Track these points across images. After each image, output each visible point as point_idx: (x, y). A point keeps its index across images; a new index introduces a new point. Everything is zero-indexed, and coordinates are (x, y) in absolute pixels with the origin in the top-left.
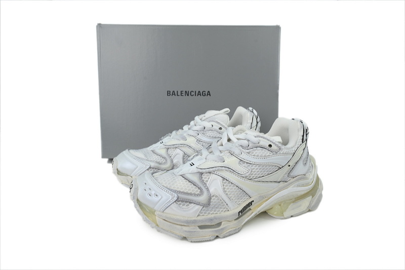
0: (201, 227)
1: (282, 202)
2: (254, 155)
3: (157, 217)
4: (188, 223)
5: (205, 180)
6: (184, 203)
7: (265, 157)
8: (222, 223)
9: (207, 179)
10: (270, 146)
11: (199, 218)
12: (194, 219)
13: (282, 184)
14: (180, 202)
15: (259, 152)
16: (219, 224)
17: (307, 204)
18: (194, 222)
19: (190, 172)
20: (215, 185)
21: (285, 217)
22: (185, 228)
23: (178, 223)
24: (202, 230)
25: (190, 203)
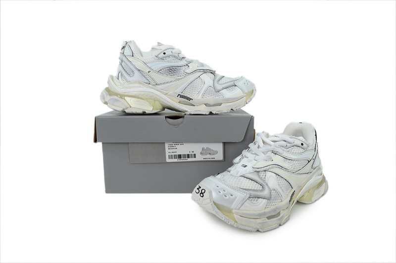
0: (269, 218)
1: (310, 190)
2: (293, 153)
3: (234, 215)
4: (260, 215)
5: (263, 177)
6: (254, 199)
7: (301, 153)
8: (281, 212)
9: (264, 177)
10: (302, 144)
11: (267, 210)
12: (263, 211)
13: (309, 175)
14: (251, 199)
15: (296, 150)
16: (279, 214)
17: (324, 189)
18: (264, 214)
19: (248, 172)
20: (271, 180)
21: (313, 201)
22: (258, 221)
23: (252, 217)
24: (270, 220)
25: (258, 198)
